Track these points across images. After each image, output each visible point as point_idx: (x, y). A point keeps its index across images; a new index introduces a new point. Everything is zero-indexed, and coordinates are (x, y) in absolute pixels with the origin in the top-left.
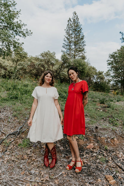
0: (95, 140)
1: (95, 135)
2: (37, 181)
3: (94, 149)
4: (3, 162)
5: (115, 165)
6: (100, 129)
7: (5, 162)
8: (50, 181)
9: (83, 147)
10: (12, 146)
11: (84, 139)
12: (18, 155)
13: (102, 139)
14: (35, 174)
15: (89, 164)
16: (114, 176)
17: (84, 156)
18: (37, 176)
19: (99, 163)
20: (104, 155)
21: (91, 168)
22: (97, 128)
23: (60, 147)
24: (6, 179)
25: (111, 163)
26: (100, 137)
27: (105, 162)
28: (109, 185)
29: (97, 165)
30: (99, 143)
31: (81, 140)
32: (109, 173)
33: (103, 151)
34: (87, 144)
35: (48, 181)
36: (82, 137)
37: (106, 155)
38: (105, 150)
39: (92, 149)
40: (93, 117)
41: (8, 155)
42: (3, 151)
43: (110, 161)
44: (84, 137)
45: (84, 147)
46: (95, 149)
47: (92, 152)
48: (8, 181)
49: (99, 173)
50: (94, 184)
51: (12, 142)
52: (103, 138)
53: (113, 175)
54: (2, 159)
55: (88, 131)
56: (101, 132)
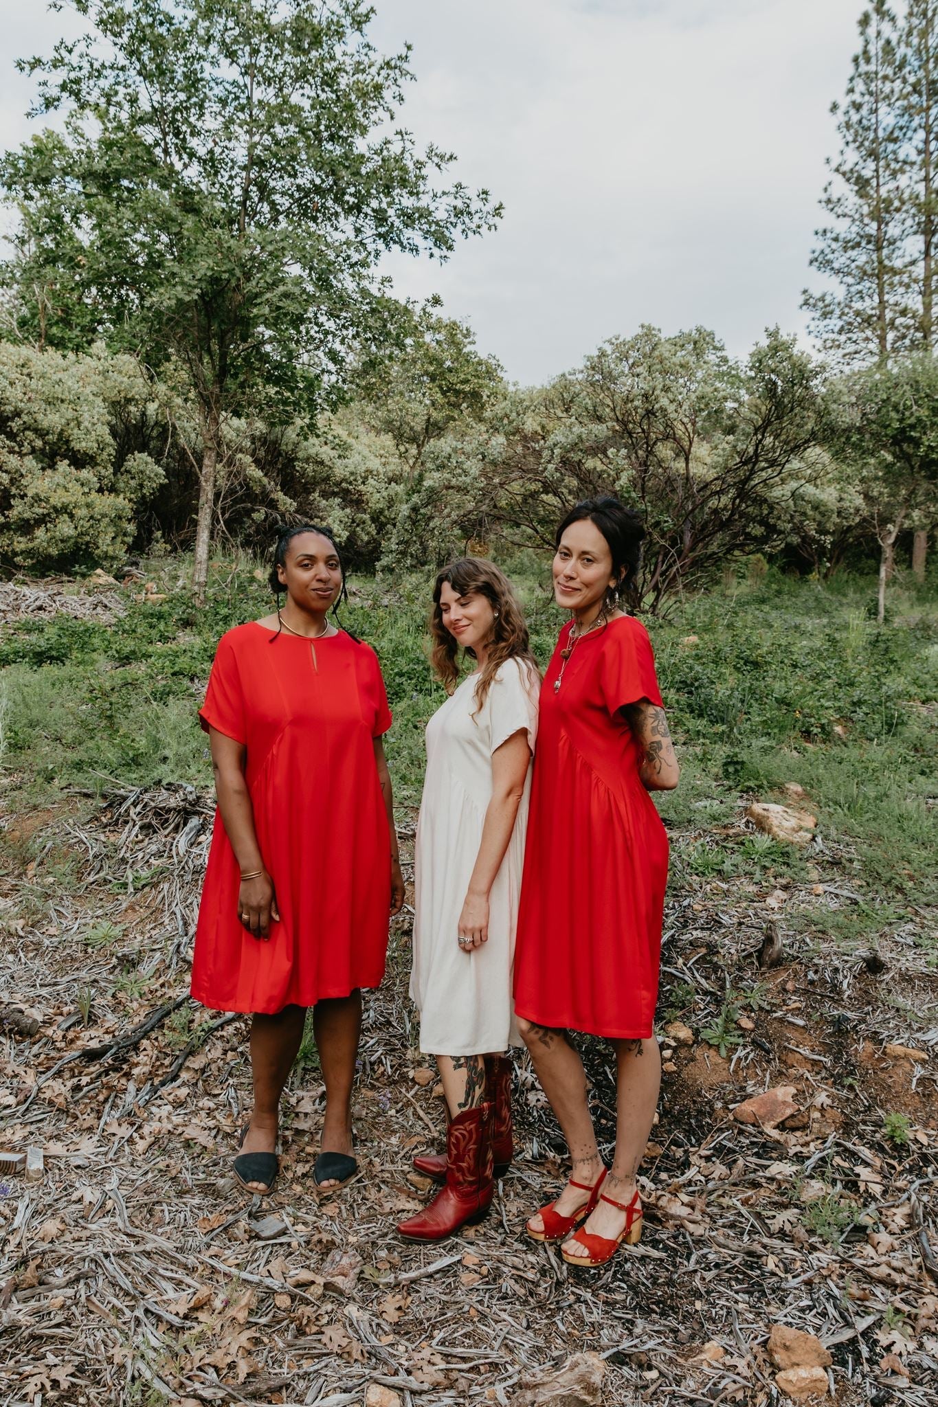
0: (827, 1060)
1: (839, 1022)
2: (268, 1281)
3: (794, 1129)
4: (131, 1141)
5: (912, 1270)
6: (906, 978)
7: (141, 1145)
8: (357, 1296)
9: (709, 1102)
10: (216, 1053)
11: (733, 1049)
12: (235, 1110)
13: (896, 1058)
14: (283, 1239)
15: (698, 1230)
16: (853, 1341)
17: (691, 1173)
18: (291, 1254)
19: (783, 1235)
20: (852, 1184)
21: (693, 1258)
22: (874, 966)
23: (533, 1088)
24: (108, 1242)
25: (882, 1249)
26: (875, 1038)
27: (836, 1235)
28: (769, 1396)
29: (757, 1248)
30: (851, 1088)
31: (712, 1052)
32: (824, 1314)
33: (866, 1153)
34: (743, 1089)
35: (341, 1293)
36: (727, 1031)
37: (877, 1189)
38: (881, 1149)
39: (781, 1127)
40: (886, 875)
41: (179, 1104)
42: (151, 1076)
43: (883, 1237)
44: (743, 1032)
45: (719, 1105)
46: (804, 1128)
47: (767, 1150)
48: (107, 1255)
49: (741, 1306)
50: (650, 1368)
51: (222, 1026)
52: (900, 1050)
53: (847, 1334)
54: (132, 1124)
55: (795, 992)
56: (901, 1001)
